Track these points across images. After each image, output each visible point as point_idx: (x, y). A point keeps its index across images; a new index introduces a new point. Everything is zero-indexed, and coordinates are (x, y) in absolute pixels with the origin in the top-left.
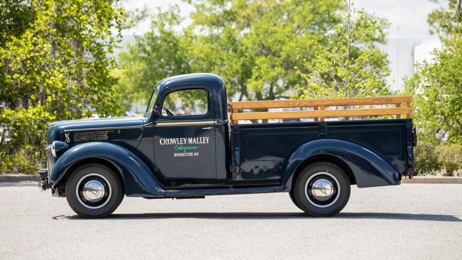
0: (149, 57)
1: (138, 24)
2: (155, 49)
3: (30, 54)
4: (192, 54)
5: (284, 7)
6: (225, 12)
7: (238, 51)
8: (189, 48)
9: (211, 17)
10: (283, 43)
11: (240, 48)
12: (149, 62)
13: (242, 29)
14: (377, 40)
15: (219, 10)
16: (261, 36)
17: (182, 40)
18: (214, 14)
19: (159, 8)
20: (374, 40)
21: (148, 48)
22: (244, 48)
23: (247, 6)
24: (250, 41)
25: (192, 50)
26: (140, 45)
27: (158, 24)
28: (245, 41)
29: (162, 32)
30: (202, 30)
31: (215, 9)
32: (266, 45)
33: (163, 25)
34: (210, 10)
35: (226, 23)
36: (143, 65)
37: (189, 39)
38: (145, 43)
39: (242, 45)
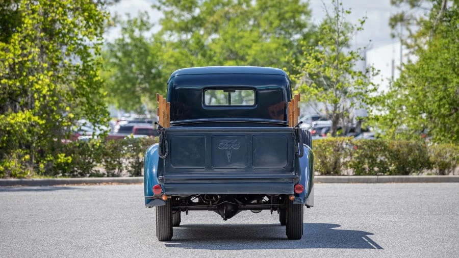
0: (120, 63)
1: (110, 30)
2: (127, 54)
3: (18, 58)
4: (162, 60)
5: (251, 13)
6: (194, 18)
7: (207, 56)
8: (159, 54)
9: (180, 23)
10: (249, 47)
11: (209, 52)
12: (122, 68)
13: (210, 34)
15: (187, 16)
16: (229, 41)
17: (151, 46)
18: (183, 20)
19: (128, 15)
21: (120, 54)
22: (212, 53)
23: (214, 12)
24: (218, 46)
25: (161, 56)
26: (112, 51)
27: (128, 30)
28: (213, 47)
29: (132, 38)
30: (170, 36)
31: (183, 16)
32: (234, 50)
33: (133, 31)
34: (179, 16)
35: (194, 29)
36: (115, 71)
37: (159, 44)
38: (115, 49)
39: (211, 50)
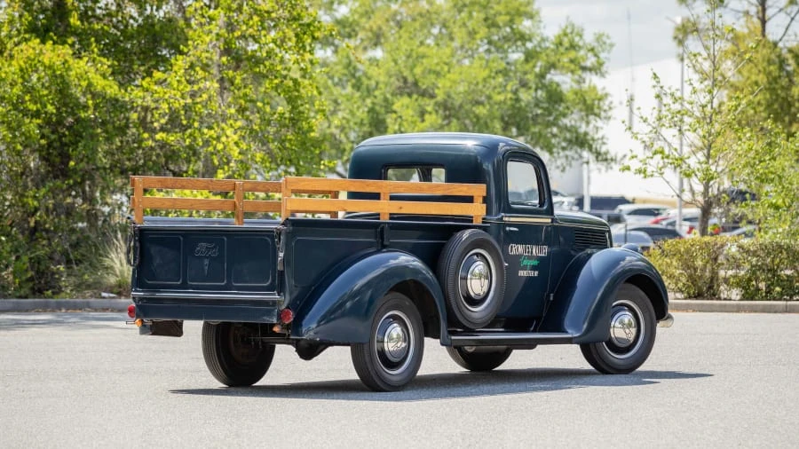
5: (437, 14)
10: (438, 74)
14: (590, 70)
20: (584, 69)
22: (372, 83)
23: (373, 12)
24: (383, 71)
32: (410, 78)
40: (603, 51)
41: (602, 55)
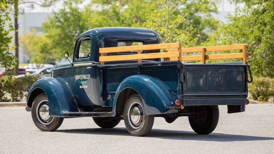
0: (63, 26)
1: (55, 4)
2: (67, 20)
4: (91, 23)
7: (121, 20)
8: (89, 19)
11: (122, 18)
12: (63, 29)
13: (123, 5)
14: (213, 11)
16: (135, 10)
17: (84, 14)
20: (210, 11)
21: (62, 20)
24: (128, 13)
25: (90, 20)
26: (56, 17)
27: (68, 3)
28: (125, 14)
29: (71, 9)
30: (97, 7)
32: (138, 16)
33: (71, 4)
35: (112, 2)
36: (58, 31)
37: (89, 13)
38: (59, 16)
39: (123, 16)
40: (217, 3)
41: (217, 5)
